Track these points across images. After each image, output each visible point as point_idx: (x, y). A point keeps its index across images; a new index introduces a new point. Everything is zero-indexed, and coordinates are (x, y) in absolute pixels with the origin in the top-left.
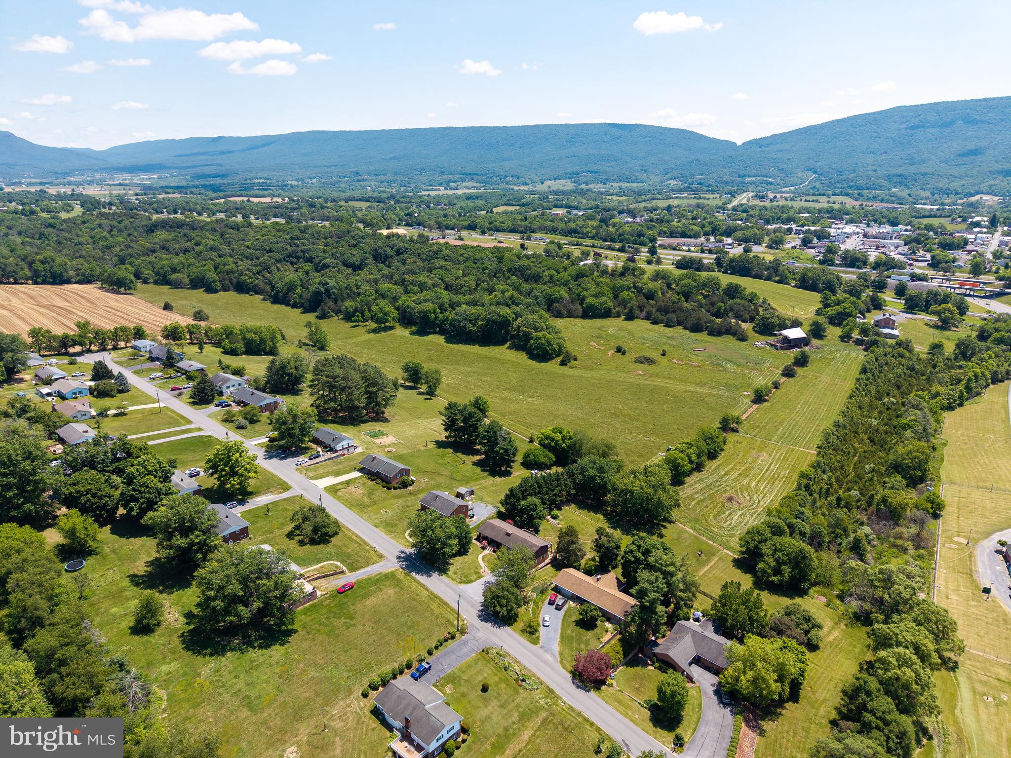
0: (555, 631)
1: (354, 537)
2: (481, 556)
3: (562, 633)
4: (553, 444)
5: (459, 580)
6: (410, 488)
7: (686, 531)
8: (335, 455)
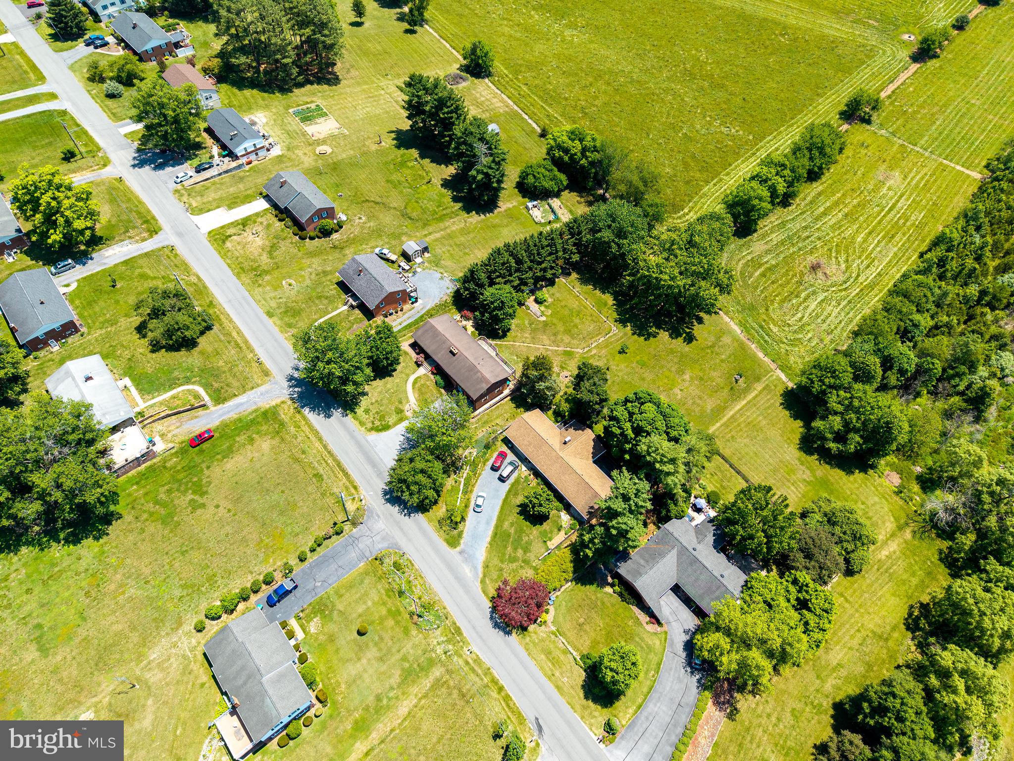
0: (488, 523)
1: (234, 334)
2: (412, 379)
3: (497, 527)
4: (566, 158)
5: (369, 425)
6: (335, 236)
7: (730, 332)
8: (234, 164)
